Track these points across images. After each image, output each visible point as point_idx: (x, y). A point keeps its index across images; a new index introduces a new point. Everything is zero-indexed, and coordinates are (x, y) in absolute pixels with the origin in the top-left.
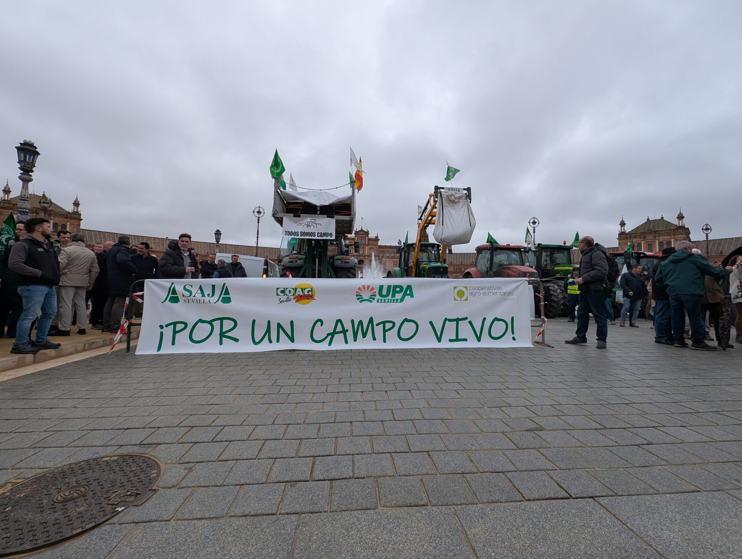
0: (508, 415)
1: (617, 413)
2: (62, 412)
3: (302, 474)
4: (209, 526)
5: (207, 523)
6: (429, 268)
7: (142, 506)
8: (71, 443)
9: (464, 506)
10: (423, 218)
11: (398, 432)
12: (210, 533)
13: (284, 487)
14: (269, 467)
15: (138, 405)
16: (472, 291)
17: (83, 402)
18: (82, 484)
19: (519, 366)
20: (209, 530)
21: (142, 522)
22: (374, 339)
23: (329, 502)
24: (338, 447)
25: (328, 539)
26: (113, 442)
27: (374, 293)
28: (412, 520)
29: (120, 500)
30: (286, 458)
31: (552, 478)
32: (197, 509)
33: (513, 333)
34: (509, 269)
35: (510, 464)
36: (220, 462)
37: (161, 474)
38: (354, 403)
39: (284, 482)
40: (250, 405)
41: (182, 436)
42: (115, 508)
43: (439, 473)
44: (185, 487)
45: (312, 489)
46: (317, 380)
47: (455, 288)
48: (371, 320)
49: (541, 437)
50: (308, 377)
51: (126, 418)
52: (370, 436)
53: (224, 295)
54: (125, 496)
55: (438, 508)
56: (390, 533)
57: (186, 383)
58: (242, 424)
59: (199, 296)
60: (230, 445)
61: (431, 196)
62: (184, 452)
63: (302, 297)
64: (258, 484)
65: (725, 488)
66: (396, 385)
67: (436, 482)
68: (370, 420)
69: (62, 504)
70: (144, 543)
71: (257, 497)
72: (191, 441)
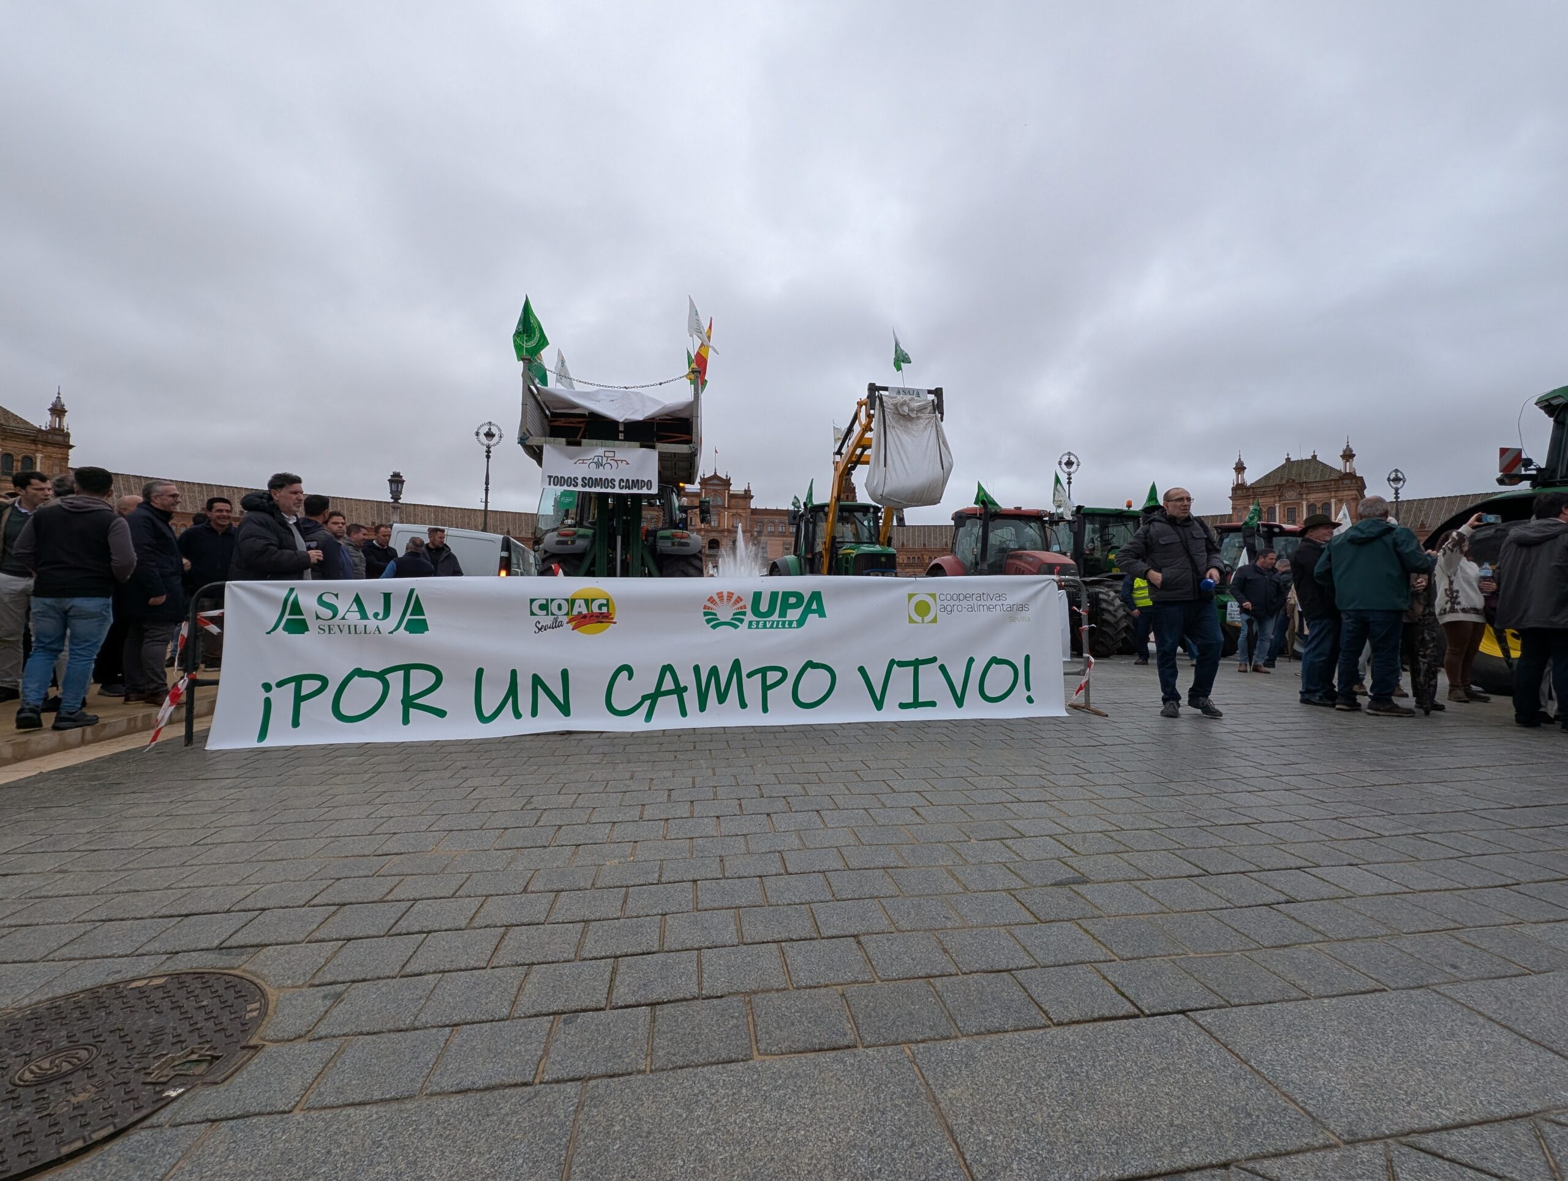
0: (1017, 854)
1: (1228, 844)
2: (31, 883)
3: (589, 994)
4: (381, 1117)
5: (377, 1113)
6: (857, 556)
7: (226, 1083)
8: (55, 951)
9: (930, 1044)
10: (844, 451)
11: (793, 898)
12: (384, 1134)
13: (549, 1026)
14: (517, 983)
15: (215, 861)
16: (945, 603)
17: (81, 860)
18: (82, 1041)
19: (1040, 754)
20: (382, 1128)
21: (227, 1119)
22: (743, 705)
23: (649, 1052)
24: (666, 934)
25: (646, 1129)
26: (156, 946)
27: (741, 608)
28: (824, 1079)
29: (172, 1073)
30: (553, 962)
31: (1105, 978)
32: (354, 1082)
33: (1028, 689)
34: (1020, 557)
35: (1022, 954)
36: (406, 979)
37: (269, 1012)
38: (700, 841)
39: (549, 1015)
40: (474, 853)
41: (318, 926)
42: (162, 1091)
43: (879, 978)
44: (326, 1037)
45: (611, 1025)
46: (620, 796)
47: (911, 596)
48: (736, 666)
49: (1082, 897)
50: (602, 788)
51: (185, 891)
52: (736, 908)
53: (411, 615)
54: (184, 1063)
55: (878, 1051)
56: (779, 1109)
57: (327, 809)
58: (455, 893)
59: (354, 617)
60: (427, 939)
61: (860, 404)
62: (323, 961)
63: (587, 619)
64: (492, 1021)
65: (1431, 981)
66: (789, 800)
67: (872, 996)
68: (735, 876)
69: (33, 1090)
70: (231, 1163)
71: (489, 1050)
72: (338, 936)
